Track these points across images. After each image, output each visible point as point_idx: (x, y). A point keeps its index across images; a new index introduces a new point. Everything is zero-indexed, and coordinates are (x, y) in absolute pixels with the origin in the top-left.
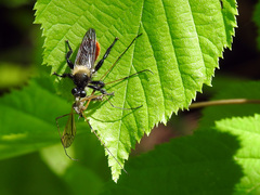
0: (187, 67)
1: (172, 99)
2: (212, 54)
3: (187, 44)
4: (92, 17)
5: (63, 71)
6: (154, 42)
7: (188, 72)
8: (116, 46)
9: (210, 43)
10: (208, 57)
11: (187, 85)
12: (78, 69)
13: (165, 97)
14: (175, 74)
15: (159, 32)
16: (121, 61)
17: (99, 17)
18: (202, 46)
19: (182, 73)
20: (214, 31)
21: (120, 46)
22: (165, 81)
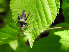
0: (48, 18)
1: (44, 26)
2: (54, 15)
3: (48, 13)
4: (24, 7)
5: (17, 21)
6: (39, 13)
7: (48, 19)
8: (30, 14)
9: (53, 12)
10: (53, 15)
11: (48, 23)
12: (21, 20)
13: (43, 26)
14: (45, 20)
16: (32, 18)
17: (26, 7)
18: (51, 13)
19: (47, 20)
20: (54, 9)
21: (31, 14)
22: (43, 22)
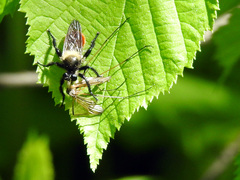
0: (169, 52)
2: (193, 38)
3: (169, 30)
4: (75, 11)
7: (169, 56)
8: (98, 38)
9: (192, 29)
10: (190, 41)
11: (168, 69)
13: (146, 84)
14: (156, 59)
15: (141, 20)
16: (103, 53)
17: (82, 12)
18: (184, 31)
19: (163, 58)
20: (196, 16)
21: (102, 39)
22: (146, 68)
